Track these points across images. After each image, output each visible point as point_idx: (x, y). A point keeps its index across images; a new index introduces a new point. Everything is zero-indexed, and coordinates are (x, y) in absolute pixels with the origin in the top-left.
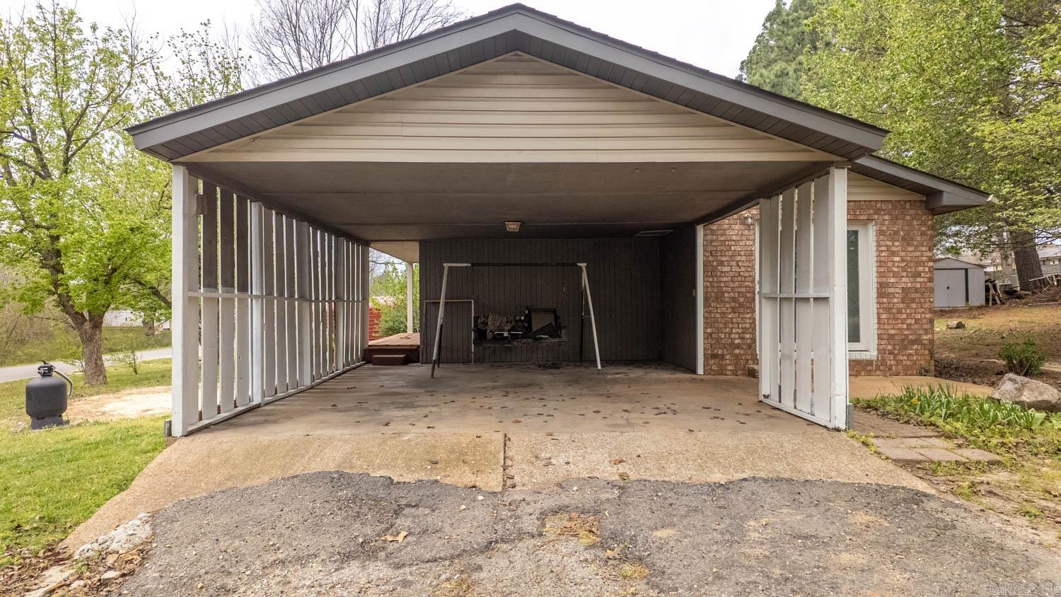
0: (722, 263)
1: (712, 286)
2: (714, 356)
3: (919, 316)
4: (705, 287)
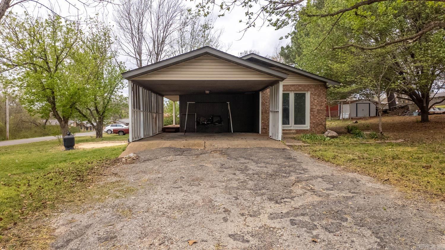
0: (266, 102)
1: (264, 109)
2: (264, 128)
4: (262, 109)
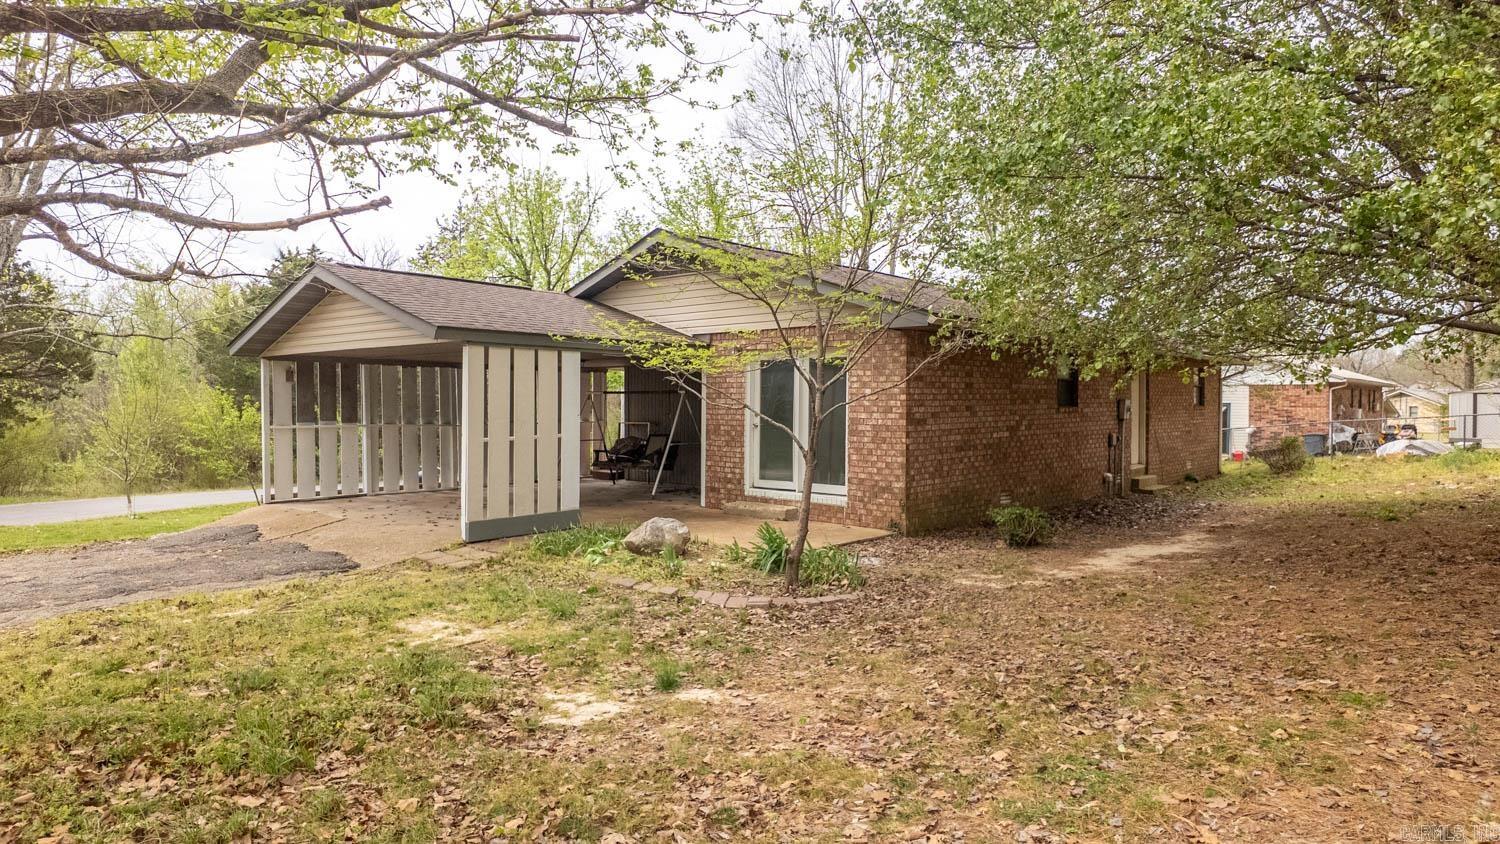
2: (713, 490)
3: (889, 460)
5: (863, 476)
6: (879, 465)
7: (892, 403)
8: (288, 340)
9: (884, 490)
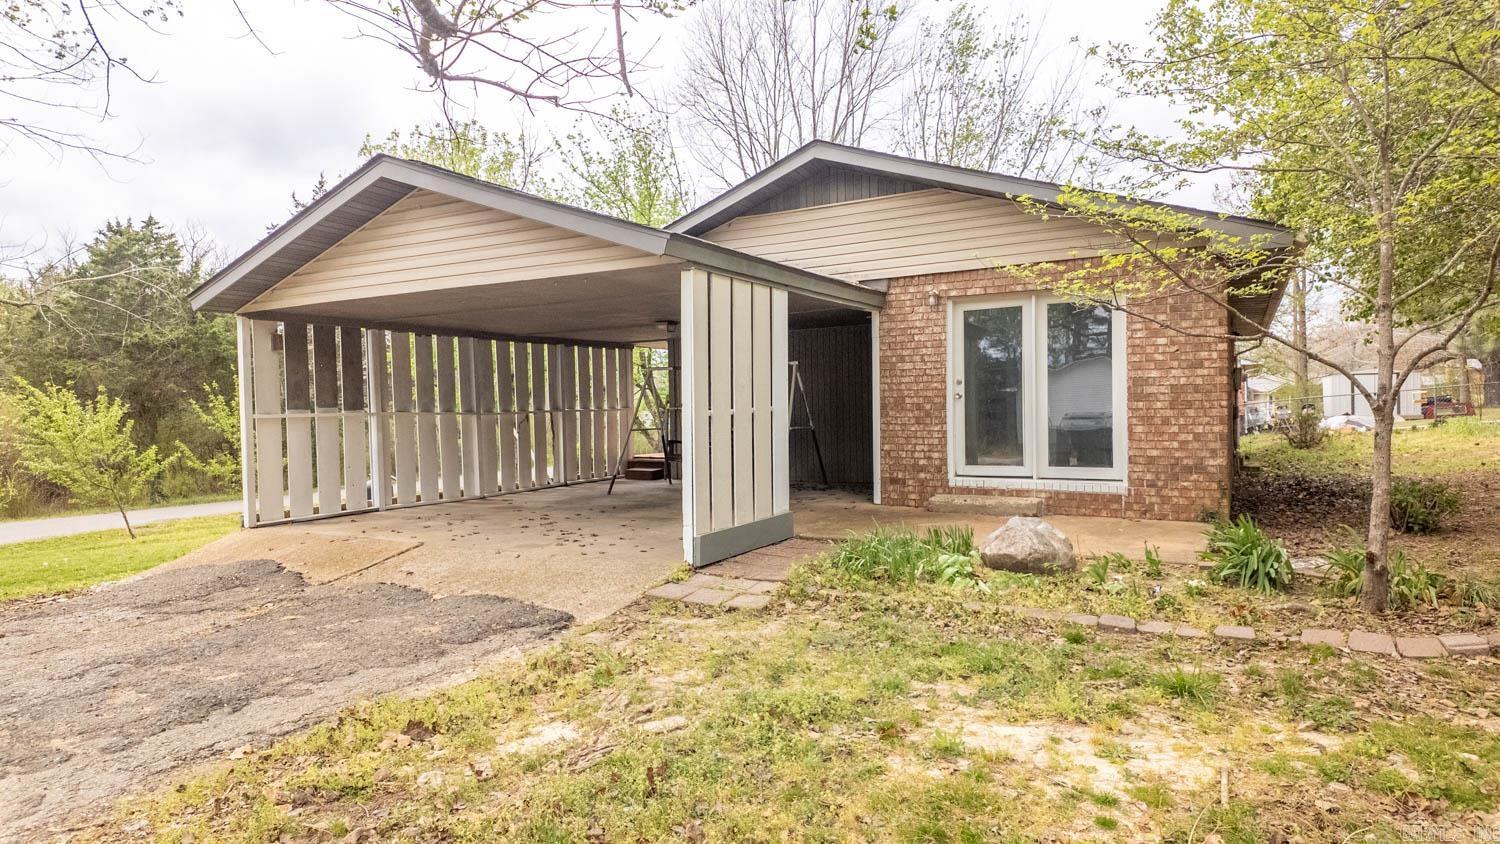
1: (891, 390)
2: (894, 481)
4: (883, 391)
5: (1155, 453)
6: (1183, 437)
7: (1204, 354)
8: (295, 285)
9: (1189, 470)
